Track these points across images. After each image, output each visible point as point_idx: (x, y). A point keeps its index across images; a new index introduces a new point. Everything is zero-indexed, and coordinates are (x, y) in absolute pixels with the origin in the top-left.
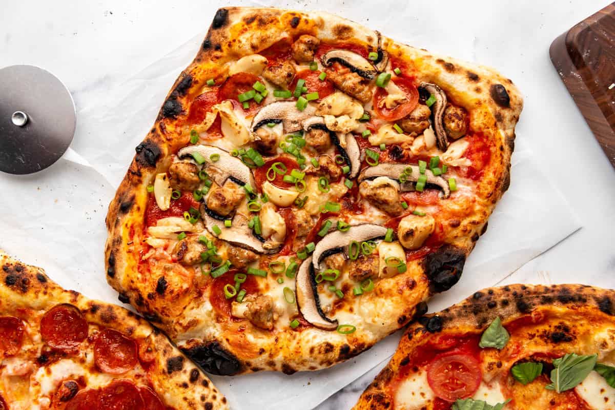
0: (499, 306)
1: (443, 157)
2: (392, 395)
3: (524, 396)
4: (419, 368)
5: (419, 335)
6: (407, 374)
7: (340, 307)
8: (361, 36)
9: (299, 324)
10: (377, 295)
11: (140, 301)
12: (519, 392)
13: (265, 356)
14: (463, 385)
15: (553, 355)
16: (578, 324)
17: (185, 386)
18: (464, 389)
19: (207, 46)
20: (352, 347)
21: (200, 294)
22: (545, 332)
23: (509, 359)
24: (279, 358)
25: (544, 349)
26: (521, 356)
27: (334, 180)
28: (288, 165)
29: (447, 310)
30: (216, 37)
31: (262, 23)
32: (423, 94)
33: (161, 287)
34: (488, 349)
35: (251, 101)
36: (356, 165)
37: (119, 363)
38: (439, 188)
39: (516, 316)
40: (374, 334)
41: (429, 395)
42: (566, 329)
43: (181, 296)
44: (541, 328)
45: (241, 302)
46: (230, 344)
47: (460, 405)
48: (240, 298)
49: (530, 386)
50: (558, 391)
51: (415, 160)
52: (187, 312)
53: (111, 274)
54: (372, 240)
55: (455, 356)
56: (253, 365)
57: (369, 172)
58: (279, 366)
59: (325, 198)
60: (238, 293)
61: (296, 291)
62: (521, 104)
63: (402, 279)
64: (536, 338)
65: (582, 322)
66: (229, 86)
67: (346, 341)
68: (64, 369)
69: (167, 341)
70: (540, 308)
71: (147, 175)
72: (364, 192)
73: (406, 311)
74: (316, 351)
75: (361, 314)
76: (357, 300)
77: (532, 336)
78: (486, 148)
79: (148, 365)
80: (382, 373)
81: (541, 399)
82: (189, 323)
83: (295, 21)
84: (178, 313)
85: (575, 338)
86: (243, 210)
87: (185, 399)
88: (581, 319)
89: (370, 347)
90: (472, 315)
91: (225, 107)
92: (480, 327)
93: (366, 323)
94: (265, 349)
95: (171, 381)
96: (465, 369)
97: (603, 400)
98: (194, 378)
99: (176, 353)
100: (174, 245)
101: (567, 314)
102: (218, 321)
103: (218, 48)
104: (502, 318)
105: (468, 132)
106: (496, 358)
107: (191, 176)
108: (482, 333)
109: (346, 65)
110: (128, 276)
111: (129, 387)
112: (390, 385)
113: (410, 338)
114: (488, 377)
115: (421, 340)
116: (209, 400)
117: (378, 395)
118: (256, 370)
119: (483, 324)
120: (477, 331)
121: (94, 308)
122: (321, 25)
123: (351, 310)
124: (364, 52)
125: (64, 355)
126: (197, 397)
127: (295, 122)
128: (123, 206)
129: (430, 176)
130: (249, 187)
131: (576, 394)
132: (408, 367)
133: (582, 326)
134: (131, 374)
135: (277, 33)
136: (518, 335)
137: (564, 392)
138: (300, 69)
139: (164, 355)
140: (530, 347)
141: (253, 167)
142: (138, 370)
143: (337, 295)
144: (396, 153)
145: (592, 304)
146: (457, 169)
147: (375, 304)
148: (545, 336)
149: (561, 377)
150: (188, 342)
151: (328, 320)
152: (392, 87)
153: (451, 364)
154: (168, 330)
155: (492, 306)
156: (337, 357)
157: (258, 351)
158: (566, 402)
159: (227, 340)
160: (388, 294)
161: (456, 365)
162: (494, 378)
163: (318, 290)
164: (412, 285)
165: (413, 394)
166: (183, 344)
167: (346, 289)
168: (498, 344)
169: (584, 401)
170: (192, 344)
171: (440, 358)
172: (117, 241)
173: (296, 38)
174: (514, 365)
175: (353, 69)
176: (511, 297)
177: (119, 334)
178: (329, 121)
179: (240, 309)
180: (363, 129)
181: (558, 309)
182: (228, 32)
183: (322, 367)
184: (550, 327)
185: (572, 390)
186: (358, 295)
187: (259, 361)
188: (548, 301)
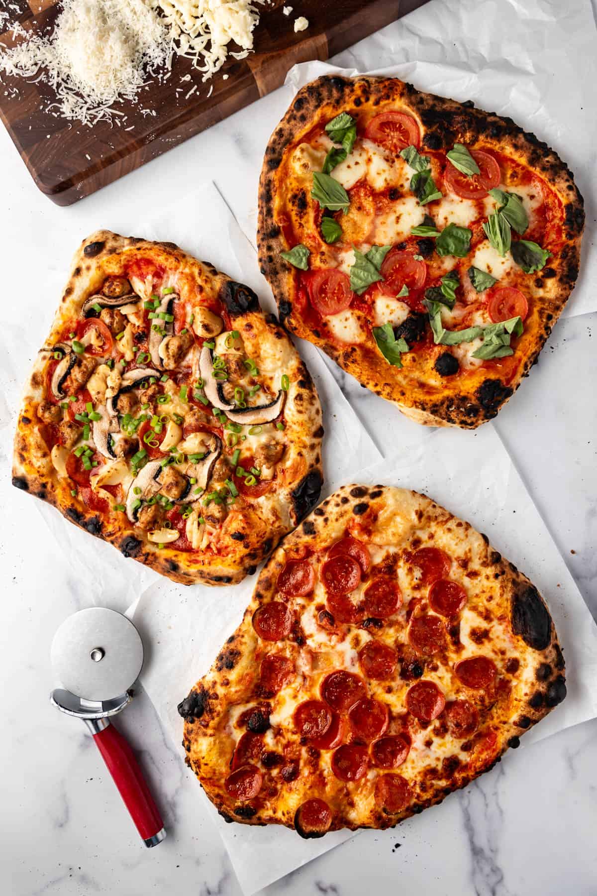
0: (272, 254)
1: (145, 299)
2: (345, 344)
3: (353, 233)
4: (324, 321)
5: (293, 321)
6: (329, 332)
7: (269, 388)
8: (41, 366)
9: (280, 422)
10: (259, 356)
11: (251, 556)
12: (349, 236)
13: (305, 452)
14: (339, 285)
15: (317, 209)
16: (290, 187)
17: (326, 520)
18: (342, 284)
19: (42, 495)
20: (300, 378)
21: (251, 506)
22: (297, 215)
23: (320, 246)
24: (308, 440)
25: (311, 214)
26: (316, 235)
27: (161, 390)
28: (147, 429)
29: (275, 297)
30: (35, 487)
31: (25, 448)
32: (91, 314)
33: (239, 537)
34: (309, 263)
35: (91, 459)
36: (149, 372)
37: (306, 576)
38: (171, 302)
39: (282, 239)
40: (292, 359)
41: (348, 313)
42: (295, 196)
43: (249, 521)
44: (294, 218)
45: (260, 471)
46: (293, 481)
47: (357, 288)
48: (257, 472)
49: (344, 228)
50: (348, 204)
51: (147, 322)
52: (264, 517)
53: (229, 580)
54: (213, 359)
55: (313, 291)
56: (314, 462)
57: (156, 362)
58: (315, 441)
59: (176, 398)
60: (252, 474)
61: (253, 425)
62: (104, 232)
63: (245, 335)
64: (302, 222)
65: (288, 183)
66: (78, 477)
67: (295, 383)
68: (309, 623)
69: (290, 535)
70: (275, 218)
71: (148, 548)
72: (172, 366)
73: (271, 333)
74: (301, 408)
75: (274, 370)
76: (263, 373)
77: (301, 224)
78: (138, 263)
79: (309, 552)
80: (327, 353)
81: (356, 218)
82: (273, 515)
83: (26, 420)
84: (264, 524)
85: (302, 189)
86: (183, 468)
87: (337, 520)
88: (286, 185)
89: (303, 363)
90: (278, 276)
91: (94, 481)
92: (289, 270)
93: (282, 366)
94: (298, 451)
95: (321, 532)
96: (326, 282)
97: (358, 166)
98: (321, 513)
99: (300, 528)
100: (209, 527)
101: (281, 196)
102: (275, 491)
103: (44, 485)
104: (282, 251)
105: (124, 277)
106: (317, 256)
107: (150, 512)
108: (296, 268)
109: (64, 379)
110: (229, 565)
111: (327, 568)
112: (338, 347)
113: (296, 329)
114: (333, 264)
115: (298, 320)
116: (339, 500)
117: (344, 357)
118: (317, 460)
119: (287, 268)
120: (293, 271)
121: (258, 596)
122: (30, 399)
123: (271, 378)
124: (54, 363)
125: (296, 624)
126: (336, 510)
127: (111, 423)
128: (173, 568)
129: (161, 310)
130: (162, 462)
131: (352, 189)
132: (322, 331)
133: (292, 184)
134: (316, 566)
135: (34, 435)
136: (301, 238)
137: (349, 198)
138: (67, 418)
139: (301, 537)
140: (310, 228)
141: (147, 459)
142: (313, 560)
143: (258, 390)
144: (140, 338)
145: (273, 175)
146: (155, 287)
147: (265, 358)
148: (302, 213)
149: (337, 202)
150: (291, 517)
151: (278, 398)
152: (85, 340)
153: (321, 295)
154: (280, 533)
155: (271, 259)
156: (308, 391)
157: (299, 458)
158: (359, 197)
159: (290, 483)
160: (257, 347)
161: (322, 291)
162: (336, 259)
163: (253, 406)
164: (250, 326)
165: (346, 327)
166: (293, 521)
167: (253, 383)
168: (305, 254)
169: (357, 182)
170: (293, 514)
171: (315, 304)
172: (201, 574)
173: (40, 421)
174: (325, 242)
175: (68, 373)
176: (265, 243)
177: (281, 575)
178: (110, 394)
179: (266, 473)
180: (120, 365)
181: (276, 203)
182: (31, 477)
183: (318, 404)
184: (293, 210)
185: (348, 192)
186: (258, 373)
187: (309, 457)
188: (269, 212)
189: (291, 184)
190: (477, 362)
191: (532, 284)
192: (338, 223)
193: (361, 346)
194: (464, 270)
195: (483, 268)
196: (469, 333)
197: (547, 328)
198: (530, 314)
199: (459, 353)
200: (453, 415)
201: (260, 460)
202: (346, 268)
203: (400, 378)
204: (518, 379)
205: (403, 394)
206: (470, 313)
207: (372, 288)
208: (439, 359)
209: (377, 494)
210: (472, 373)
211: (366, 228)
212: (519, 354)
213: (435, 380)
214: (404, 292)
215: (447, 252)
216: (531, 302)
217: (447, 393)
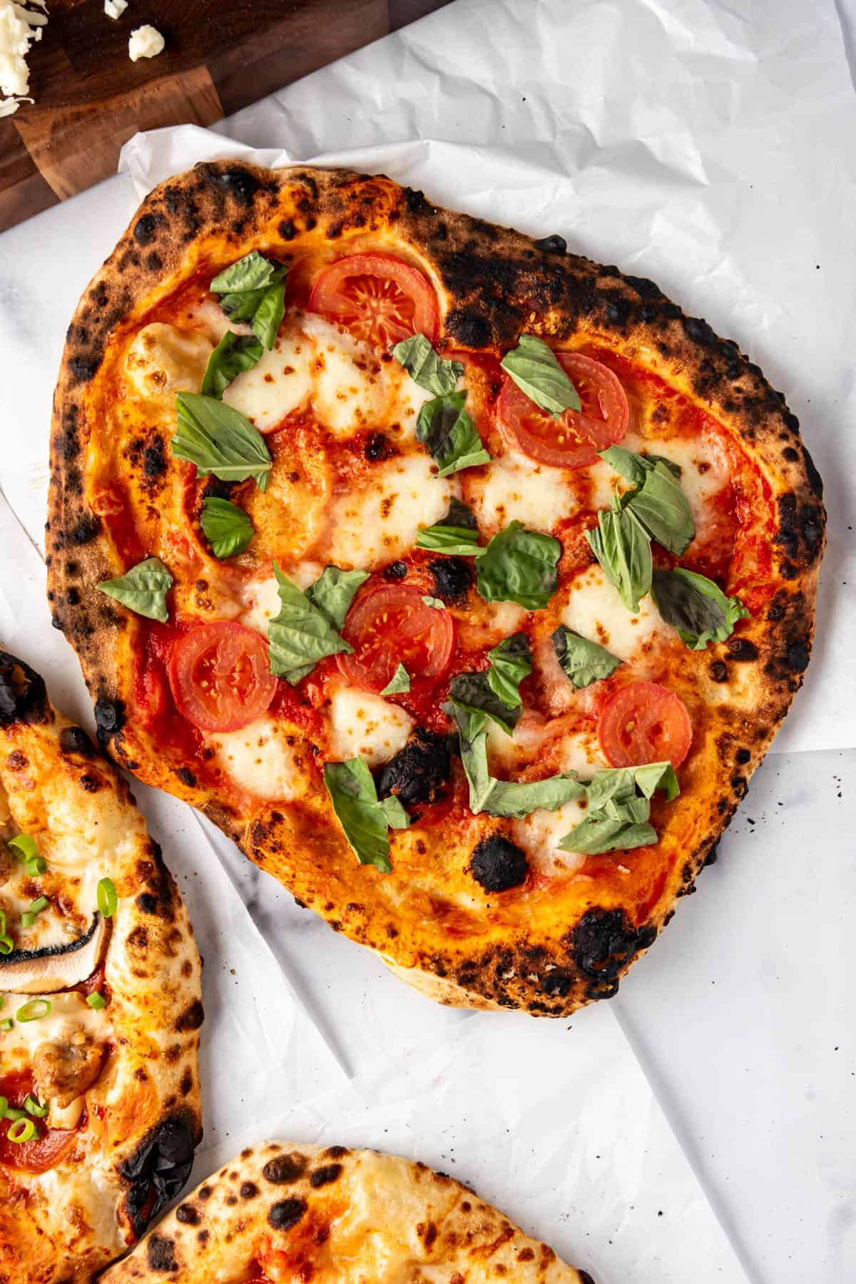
0: (77, 583)
2: (258, 802)
3: (279, 534)
4: (207, 746)
5: (130, 750)
6: (218, 772)
7: (69, 905)
9: (96, 990)
10: (44, 829)
12: (269, 542)
13: (152, 1068)
14: (245, 659)
15: (192, 478)
16: (125, 423)
17: (203, 1236)
18: (251, 658)
20: (144, 888)
21: (23, 1195)
22: (142, 488)
23: (198, 563)
24: (162, 1039)
25: (177, 488)
26: (190, 537)
29: (88, 684)
34: (170, 605)
39: (105, 546)
40: (124, 837)
41: (265, 728)
42: (138, 445)
43: (11, 1240)
44: (136, 495)
45: (47, 1107)
46: (125, 1140)
47: (284, 669)
48: (38, 1111)
49: (257, 521)
50: (268, 467)
52: (50, 1230)
55: (181, 675)
56: (175, 1091)
58: (181, 1038)
60: (29, 1116)
61: (31, 994)
63: (10, 780)
64: (156, 506)
65: (120, 414)
67: (132, 900)
69: (117, 1268)
70: (89, 497)
73: (73, 776)
74: (142, 966)
75: (83, 863)
76: (53, 869)
77: (152, 511)
80: (215, 822)
81: (286, 500)
82: (73, 1223)
84: (48, 1246)
85: (154, 429)
87: (229, 1238)
88: (115, 418)
89: (154, 849)
90: (93, 636)
92: (121, 621)
93: (100, 855)
94: (136, 1068)
95: (191, 1267)
96: (211, 653)
97: (291, 376)
98: (191, 1217)
99: (141, 1251)
101: (102, 444)
102: (81, 1159)
104: (105, 577)
106: (188, 591)
108: (136, 615)
112: (240, 808)
113: (135, 765)
114: (230, 610)
115: (140, 746)
116: (236, 1188)
117: (254, 834)
118: (186, 1085)
119: (115, 617)
120: (132, 625)
123: (76, 882)
126: (228, 1213)
131: (276, 431)
132: (201, 771)
133: (129, 416)
136: (154, 541)
137: (271, 452)
139: (142, 1276)
140: (174, 520)
143: (44, 909)
145: (80, 394)
147: (61, 835)
148: (155, 483)
149: (235, 463)
150: (121, 1224)
151: (92, 932)
153: (198, 682)
154: (90, 1266)
155: (74, 596)
156: (160, 921)
157: (137, 1084)
158: (296, 449)
159: (117, 1143)
160: (39, 809)
161: (202, 672)
162: (235, 595)
163: (31, 948)
164: (20, 760)
165: (259, 761)
166: (124, 1232)
167: (31, 891)
168: (159, 585)
169: (289, 416)
170: (123, 1216)
171: (185, 705)
174: (211, 554)
176: (62, 556)
179: (61, 1115)
181: (91, 460)
183: (187, 949)
184: (134, 476)
185: (268, 437)
186: (43, 869)
187: (164, 1080)
188: (74, 480)
189: (127, 416)
190: (572, 860)
191: (702, 672)
192: (243, 509)
193: (296, 807)
194: (544, 633)
195: (588, 631)
196: (552, 789)
197: (739, 783)
198: (696, 747)
199: (529, 834)
200: (512, 990)
201: (43, 1084)
202: (259, 619)
203: (388, 889)
204: (669, 901)
205: (393, 933)
206: (557, 738)
207: (322, 669)
208: (479, 851)
209: (328, 1176)
210: (558, 887)
211: (311, 525)
212: (670, 842)
213: (471, 899)
214: (400, 681)
215: (503, 591)
216: (700, 716)
217: (498, 935)
